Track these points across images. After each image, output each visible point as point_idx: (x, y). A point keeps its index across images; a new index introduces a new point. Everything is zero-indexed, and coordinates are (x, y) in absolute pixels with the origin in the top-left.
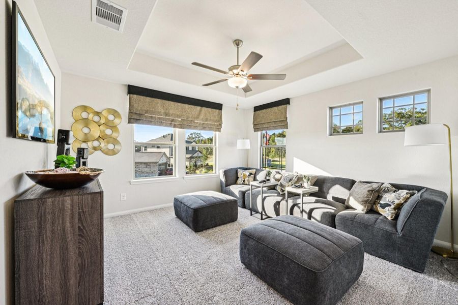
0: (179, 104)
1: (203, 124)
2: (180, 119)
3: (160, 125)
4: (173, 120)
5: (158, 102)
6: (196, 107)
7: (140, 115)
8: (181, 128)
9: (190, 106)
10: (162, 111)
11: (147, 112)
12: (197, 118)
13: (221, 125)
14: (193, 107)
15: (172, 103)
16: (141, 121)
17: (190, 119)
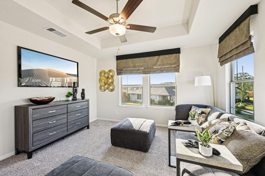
0: (142, 58)
1: (161, 68)
2: (143, 68)
3: (131, 74)
4: (138, 70)
5: (130, 61)
6: (154, 57)
7: (121, 70)
8: (144, 74)
9: (149, 58)
10: (132, 65)
11: (124, 68)
12: (155, 65)
13: (179, 66)
14: (152, 57)
15: (138, 59)
16: (122, 73)
17: (150, 67)
